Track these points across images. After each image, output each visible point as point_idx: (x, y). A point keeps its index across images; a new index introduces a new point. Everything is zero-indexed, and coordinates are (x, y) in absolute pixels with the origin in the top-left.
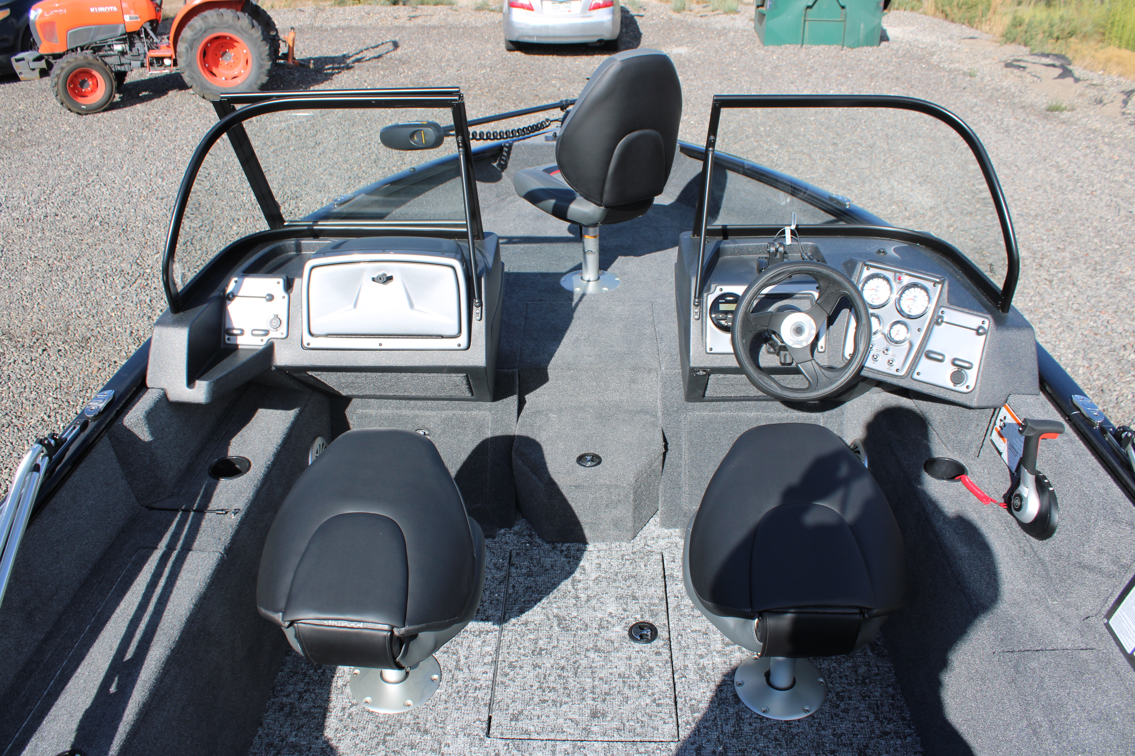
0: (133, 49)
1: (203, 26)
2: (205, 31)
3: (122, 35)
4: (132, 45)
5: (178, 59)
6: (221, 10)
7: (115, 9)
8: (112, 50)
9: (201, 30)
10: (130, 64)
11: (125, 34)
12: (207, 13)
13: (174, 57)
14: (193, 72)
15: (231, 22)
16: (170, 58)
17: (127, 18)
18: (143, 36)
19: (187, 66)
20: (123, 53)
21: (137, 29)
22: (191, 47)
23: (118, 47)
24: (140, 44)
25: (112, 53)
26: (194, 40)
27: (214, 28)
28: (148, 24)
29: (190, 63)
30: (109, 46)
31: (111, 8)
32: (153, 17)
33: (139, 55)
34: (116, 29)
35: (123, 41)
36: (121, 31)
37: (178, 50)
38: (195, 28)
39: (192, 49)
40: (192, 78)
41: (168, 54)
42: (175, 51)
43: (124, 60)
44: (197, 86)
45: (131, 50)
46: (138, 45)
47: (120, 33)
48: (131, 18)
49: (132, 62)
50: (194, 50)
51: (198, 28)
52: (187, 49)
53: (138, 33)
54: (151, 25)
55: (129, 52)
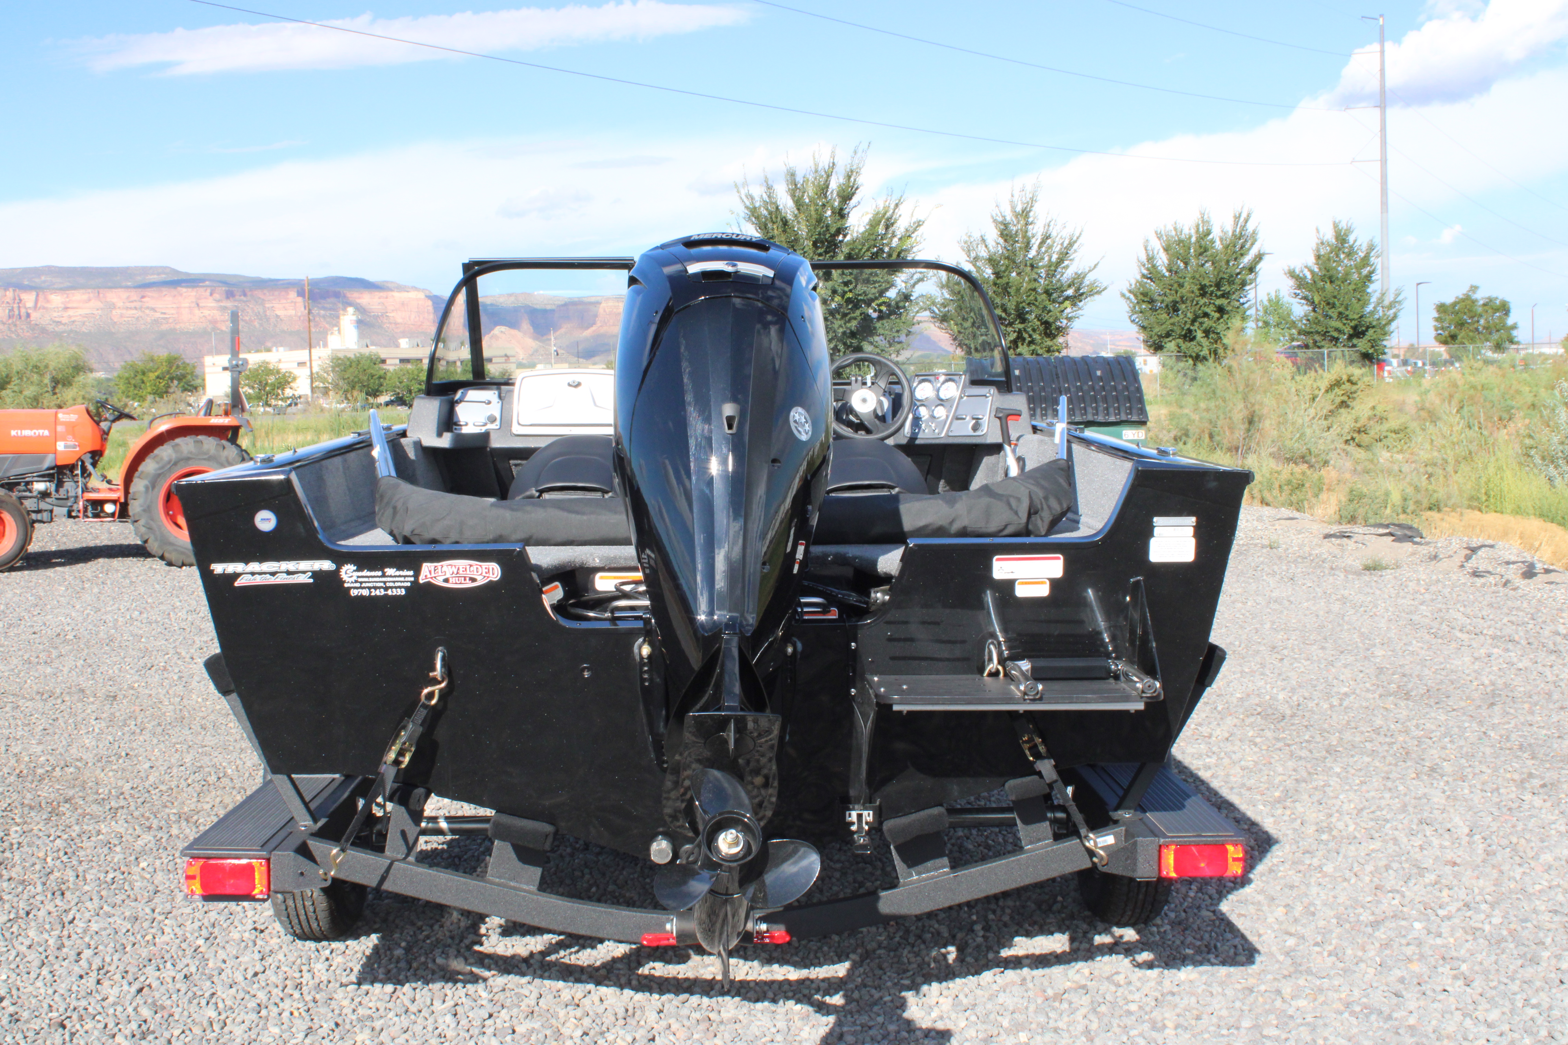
0: (61, 490)
1: (174, 456)
2: (175, 464)
3: (49, 469)
4: (60, 484)
5: (131, 502)
6: (200, 437)
7: (46, 433)
8: (30, 491)
9: (170, 461)
10: (51, 511)
11: (52, 468)
12: (178, 441)
13: (122, 500)
14: (152, 520)
15: (213, 451)
16: (114, 502)
17: (61, 446)
18: (78, 472)
19: (144, 511)
20: (45, 495)
21: (71, 461)
22: (153, 485)
23: (40, 486)
24: (72, 484)
25: (28, 494)
26: (159, 475)
27: (188, 459)
28: (89, 455)
29: (149, 507)
30: (27, 483)
31: (41, 431)
32: (97, 447)
33: (67, 499)
34: (41, 460)
35: (47, 476)
36: (49, 462)
37: (132, 490)
38: (162, 459)
39: (153, 487)
40: (150, 528)
41: (114, 496)
42: (127, 492)
43: (43, 505)
44: (156, 540)
45: (57, 491)
46: (68, 485)
47: (46, 464)
48: (65, 447)
49: (55, 508)
50: (156, 490)
51: (166, 459)
52: (147, 488)
53: (72, 468)
54: (93, 458)
55: (53, 493)
